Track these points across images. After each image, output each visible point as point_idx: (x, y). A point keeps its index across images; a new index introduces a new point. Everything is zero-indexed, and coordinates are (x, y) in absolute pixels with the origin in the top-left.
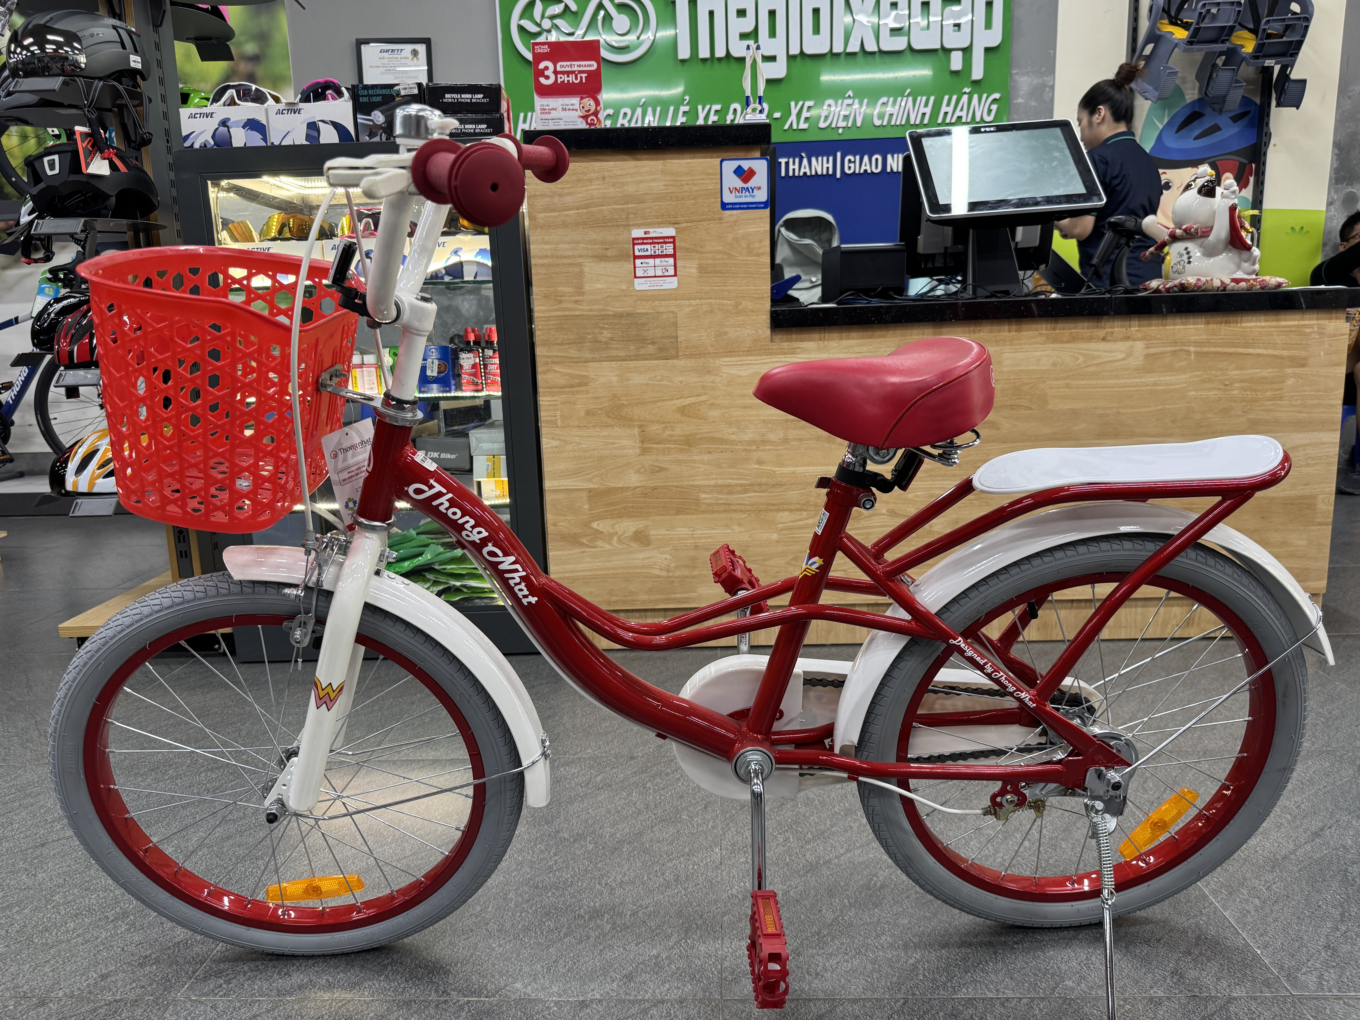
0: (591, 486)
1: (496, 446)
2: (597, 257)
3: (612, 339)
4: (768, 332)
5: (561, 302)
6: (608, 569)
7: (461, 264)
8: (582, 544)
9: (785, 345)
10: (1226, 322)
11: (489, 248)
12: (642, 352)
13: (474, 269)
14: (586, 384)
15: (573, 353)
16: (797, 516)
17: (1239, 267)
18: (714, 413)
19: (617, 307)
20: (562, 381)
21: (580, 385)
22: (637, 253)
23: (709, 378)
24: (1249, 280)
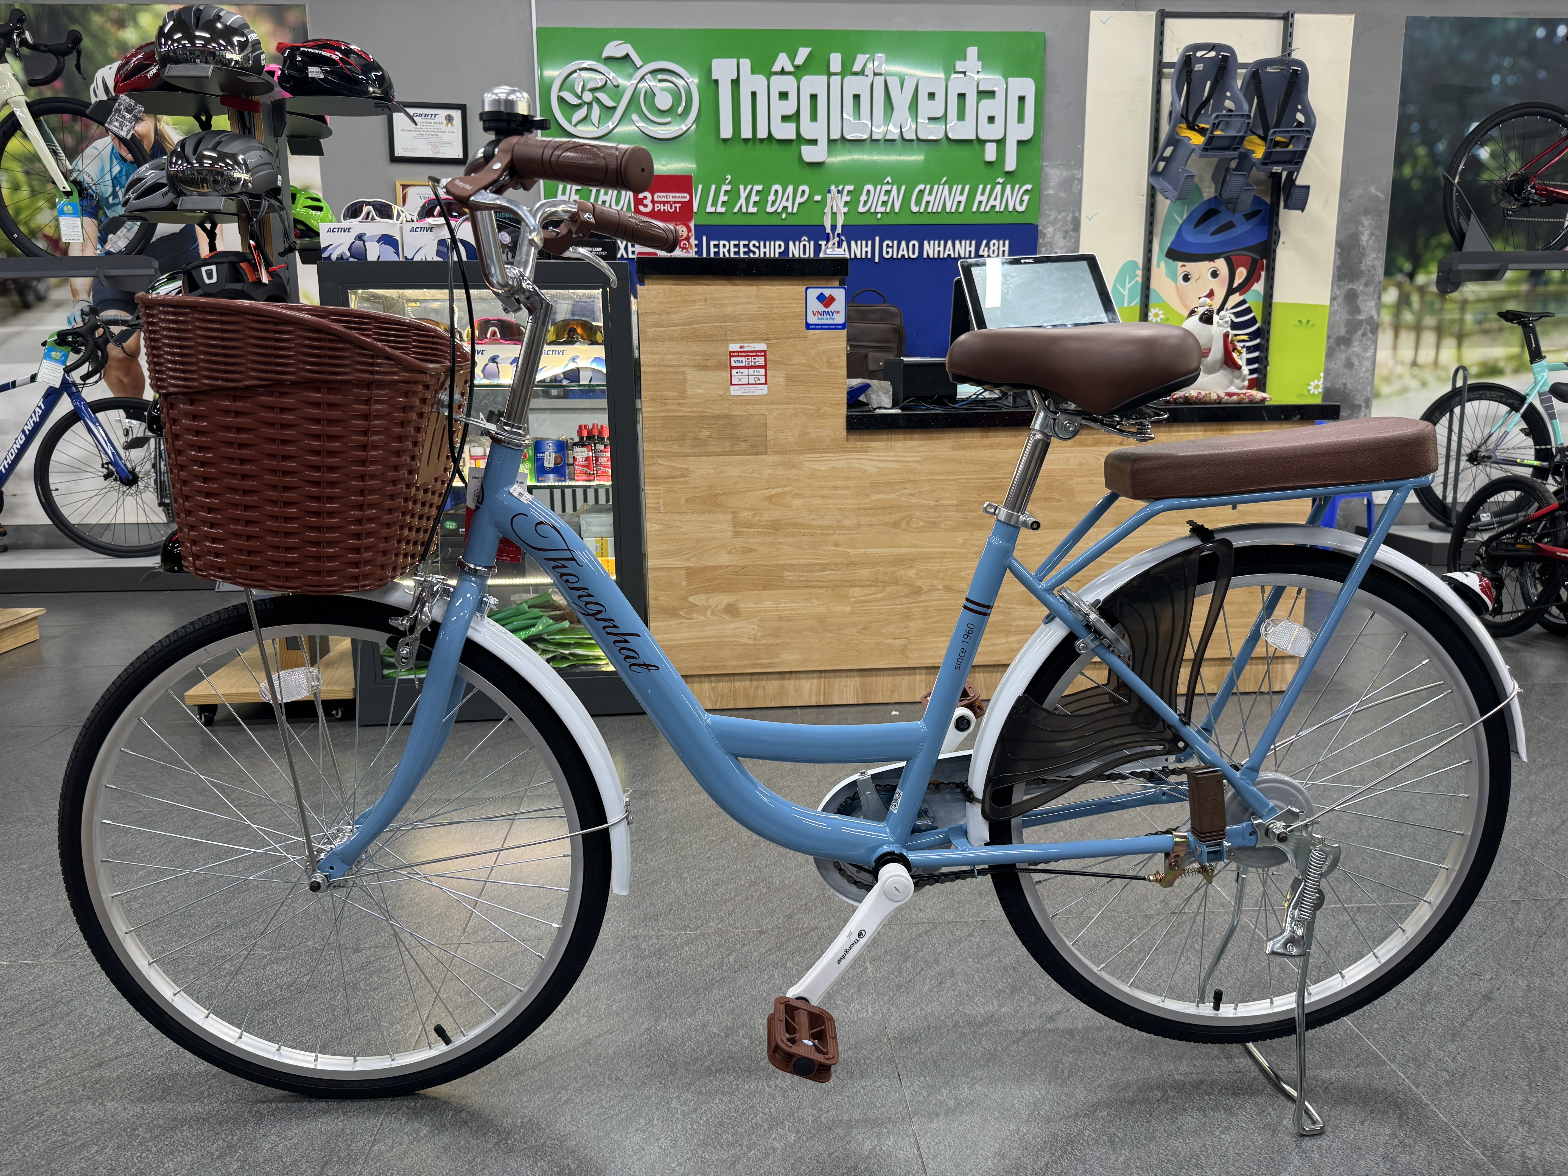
0: (688, 564)
1: (604, 529)
2: (699, 366)
3: (710, 437)
4: (845, 433)
5: (666, 404)
6: (703, 638)
7: (578, 369)
8: (680, 616)
9: (859, 444)
10: (1220, 430)
11: (603, 356)
12: (736, 448)
13: (590, 374)
14: (686, 476)
15: (675, 448)
16: (868, 591)
17: (1232, 383)
18: (797, 502)
19: (715, 410)
20: (665, 473)
21: (681, 476)
22: (733, 364)
23: (794, 472)
24: (1238, 394)
